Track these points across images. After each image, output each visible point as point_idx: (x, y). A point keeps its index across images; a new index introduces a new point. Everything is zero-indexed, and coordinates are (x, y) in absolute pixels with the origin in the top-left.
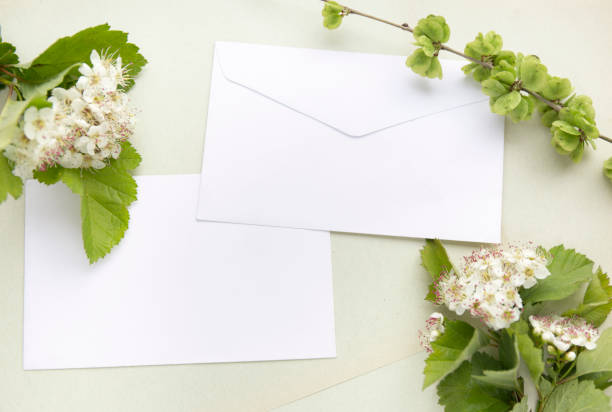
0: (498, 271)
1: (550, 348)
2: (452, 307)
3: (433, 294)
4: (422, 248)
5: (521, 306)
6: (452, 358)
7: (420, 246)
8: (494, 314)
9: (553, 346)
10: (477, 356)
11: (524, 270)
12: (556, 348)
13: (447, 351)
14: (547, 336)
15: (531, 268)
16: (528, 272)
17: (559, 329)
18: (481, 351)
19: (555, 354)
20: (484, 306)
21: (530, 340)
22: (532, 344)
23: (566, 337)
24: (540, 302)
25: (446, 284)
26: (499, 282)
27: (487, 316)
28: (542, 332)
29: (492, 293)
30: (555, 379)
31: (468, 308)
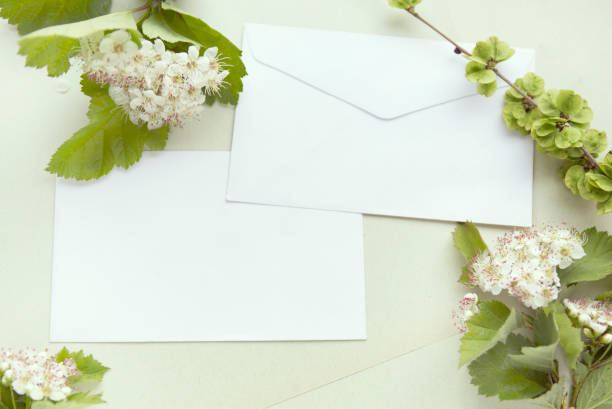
0: (535, 250)
1: (586, 331)
2: (487, 287)
3: (467, 276)
4: (453, 231)
5: (559, 285)
6: (487, 339)
7: (452, 228)
8: (533, 292)
9: (589, 328)
10: (511, 337)
11: (560, 249)
12: (592, 331)
13: (482, 331)
14: (584, 317)
15: (566, 248)
16: (564, 251)
17: (594, 312)
18: (516, 332)
19: (591, 336)
20: (523, 284)
21: (568, 319)
22: (571, 324)
23: (602, 319)
24: (575, 284)
25: (480, 265)
26: (536, 262)
27: (526, 294)
28: (579, 314)
29: (529, 271)
30: (590, 363)
31: (505, 287)
